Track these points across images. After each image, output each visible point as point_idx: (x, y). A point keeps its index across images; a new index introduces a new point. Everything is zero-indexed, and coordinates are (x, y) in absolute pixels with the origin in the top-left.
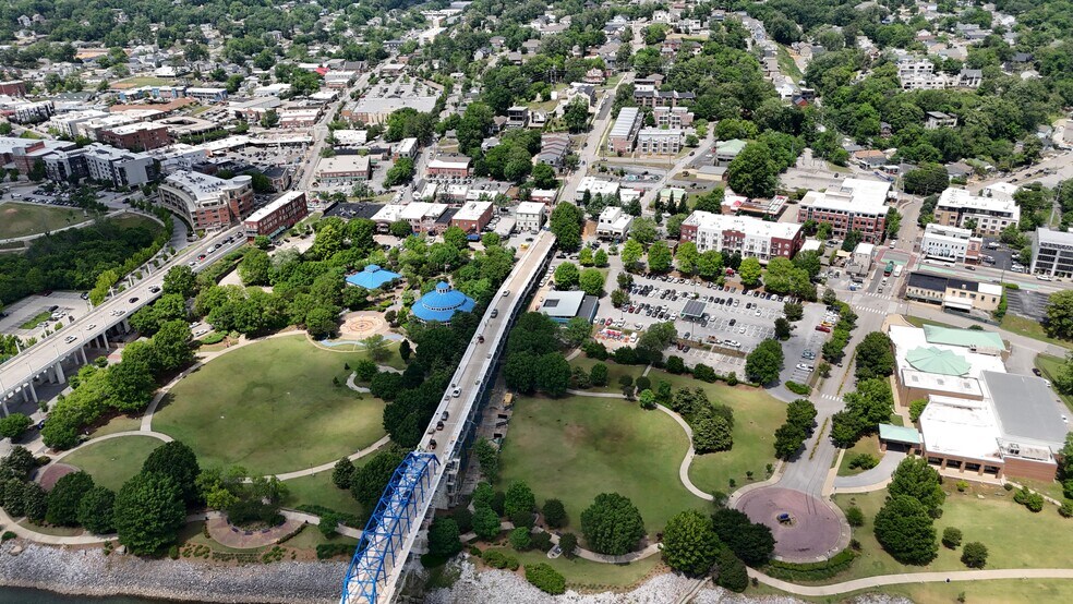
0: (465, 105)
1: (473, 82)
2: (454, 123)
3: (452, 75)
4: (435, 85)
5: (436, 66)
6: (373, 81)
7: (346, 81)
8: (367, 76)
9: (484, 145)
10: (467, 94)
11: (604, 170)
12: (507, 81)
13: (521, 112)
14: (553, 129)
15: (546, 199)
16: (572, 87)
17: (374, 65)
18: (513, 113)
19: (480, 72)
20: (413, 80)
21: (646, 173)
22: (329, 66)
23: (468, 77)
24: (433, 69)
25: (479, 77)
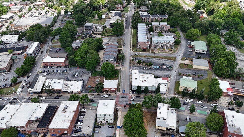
0: (65, 21)
1: (69, 10)
2: (59, 31)
3: (61, 6)
4: (54, 10)
5: (55, 3)
6: (30, 9)
7: (18, 9)
8: (28, 7)
9: (74, 45)
10: (66, 15)
11: (139, 62)
12: (82, 10)
13: (90, 26)
14: (106, 34)
15: (113, 89)
16: (111, 13)
17: (31, 3)
18: (86, 27)
19: (71, 5)
20: (46, 8)
21: (163, 64)
22: (15, 3)
23: (67, 7)
24: (54, 4)
25: (71, 7)
